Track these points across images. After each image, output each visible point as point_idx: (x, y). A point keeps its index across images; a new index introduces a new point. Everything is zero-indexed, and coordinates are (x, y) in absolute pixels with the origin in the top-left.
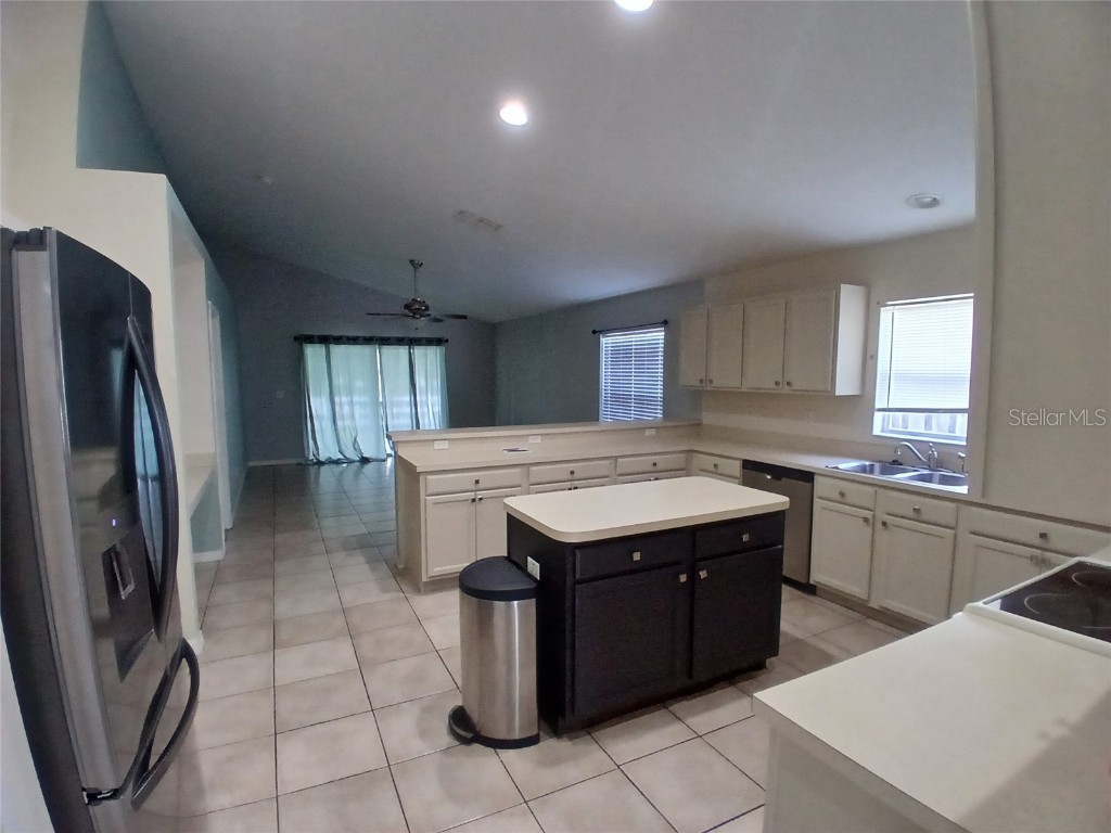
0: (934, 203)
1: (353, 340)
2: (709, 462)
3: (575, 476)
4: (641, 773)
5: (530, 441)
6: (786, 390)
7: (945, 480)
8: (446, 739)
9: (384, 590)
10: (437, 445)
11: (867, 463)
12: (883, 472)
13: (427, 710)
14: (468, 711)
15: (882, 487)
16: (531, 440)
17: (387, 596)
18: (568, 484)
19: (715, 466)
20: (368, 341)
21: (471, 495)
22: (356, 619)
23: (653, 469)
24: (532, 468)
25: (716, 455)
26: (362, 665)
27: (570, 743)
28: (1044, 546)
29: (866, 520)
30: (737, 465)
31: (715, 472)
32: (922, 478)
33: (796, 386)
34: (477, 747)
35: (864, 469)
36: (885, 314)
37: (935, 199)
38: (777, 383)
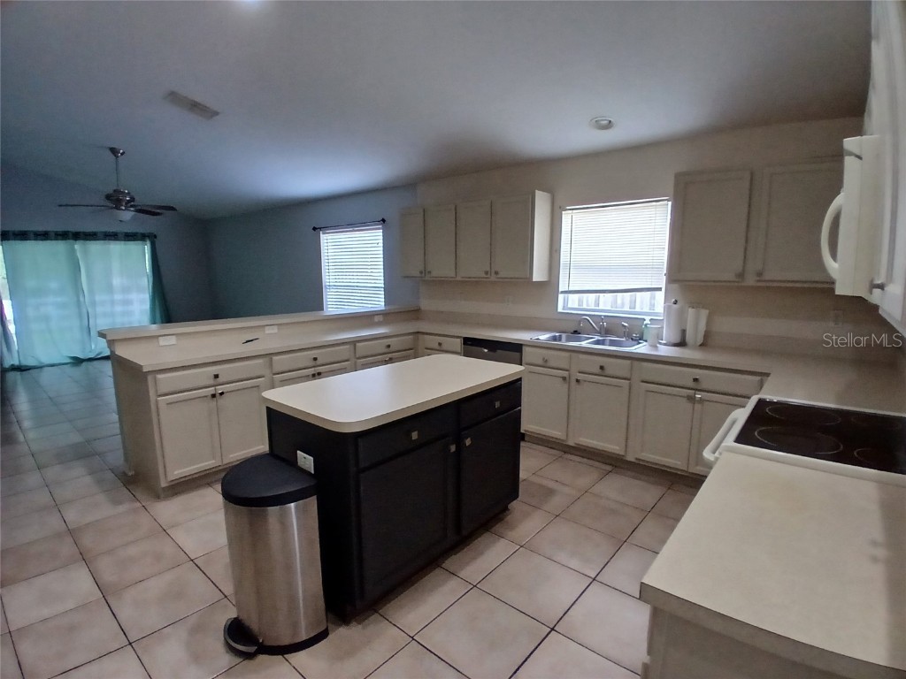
0: (609, 125)
1: (44, 236)
2: (432, 341)
3: (318, 362)
4: (433, 638)
5: (267, 332)
6: (493, 278)
7: (613, 343)
8: (225, 659)
9: (117, 502)
10: (162, 341)
11: (557, 334)
12: (568, 340)
13: (197, 630)
14: (247, 623)
15: (574, 351)
16: (269, 331)
17: (122, 508)
18: (311, 371)
19: (440, 344)
20: (63, 236)
21: (211, 390)
22: (87, 541)
23: (387, 350)
24: (275, 358)
25: (440, 335)
26: (106, 593)
27: (360, 626)
28: (696, 387)
29: (564, 379)
30: (459, 342)
31: (441, 349)
32: (598, 342)
33: (502, 274)
34: (262, 658)
35: (554, 339)
36: (566, 217)
37: (610, 121)
38: (486, 273)
